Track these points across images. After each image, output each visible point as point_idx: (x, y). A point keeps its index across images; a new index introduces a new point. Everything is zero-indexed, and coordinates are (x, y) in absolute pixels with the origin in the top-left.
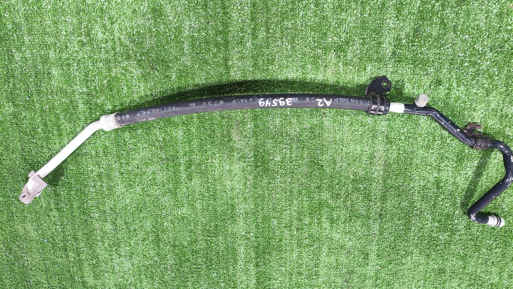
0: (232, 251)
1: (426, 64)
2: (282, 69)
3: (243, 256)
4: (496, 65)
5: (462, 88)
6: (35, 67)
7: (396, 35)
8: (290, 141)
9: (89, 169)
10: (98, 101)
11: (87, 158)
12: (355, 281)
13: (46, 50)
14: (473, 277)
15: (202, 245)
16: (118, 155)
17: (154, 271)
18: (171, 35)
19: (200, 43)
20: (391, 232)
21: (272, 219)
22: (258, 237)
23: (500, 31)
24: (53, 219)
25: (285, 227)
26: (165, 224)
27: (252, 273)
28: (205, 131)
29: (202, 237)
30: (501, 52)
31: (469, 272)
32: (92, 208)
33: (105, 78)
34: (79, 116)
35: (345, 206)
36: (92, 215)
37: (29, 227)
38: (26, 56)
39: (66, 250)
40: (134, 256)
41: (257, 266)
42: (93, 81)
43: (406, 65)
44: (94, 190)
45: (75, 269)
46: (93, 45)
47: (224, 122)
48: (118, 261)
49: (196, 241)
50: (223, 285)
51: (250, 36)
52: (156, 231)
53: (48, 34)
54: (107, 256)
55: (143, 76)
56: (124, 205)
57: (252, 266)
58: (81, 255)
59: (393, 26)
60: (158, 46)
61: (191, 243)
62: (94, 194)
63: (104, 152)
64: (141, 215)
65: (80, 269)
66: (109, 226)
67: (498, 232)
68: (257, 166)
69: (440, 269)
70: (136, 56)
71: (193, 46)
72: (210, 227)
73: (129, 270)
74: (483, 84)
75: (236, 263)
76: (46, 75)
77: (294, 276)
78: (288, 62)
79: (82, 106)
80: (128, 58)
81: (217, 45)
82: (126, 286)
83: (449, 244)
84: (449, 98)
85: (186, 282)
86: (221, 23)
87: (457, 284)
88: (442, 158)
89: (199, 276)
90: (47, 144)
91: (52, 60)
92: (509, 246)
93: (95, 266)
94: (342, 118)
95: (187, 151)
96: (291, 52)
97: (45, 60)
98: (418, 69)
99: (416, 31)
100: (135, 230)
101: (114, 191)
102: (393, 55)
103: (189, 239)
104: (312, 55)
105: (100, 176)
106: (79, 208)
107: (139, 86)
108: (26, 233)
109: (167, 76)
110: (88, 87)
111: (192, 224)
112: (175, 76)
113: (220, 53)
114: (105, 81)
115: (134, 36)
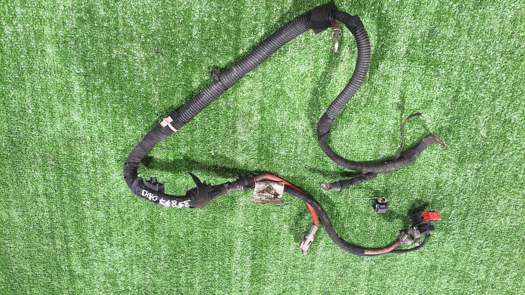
0: (228, 243)
1: (438, 65)
2: (294, 61)
3: (239, 248)
4: (505, 70)
5: (470, 91)
6: (27, 42)
7: (411, 34)
8: (296, 135)
9: (83, 154)
10: (96, 83)
11: (81, 143)
12: (349, 275)
13: (41, 24)
14: (462, 274)
15: (198, 236)
16: (115, 141)
17: (147, 261)
18: (180, 18)
19: (210, 29)
20: (388, 229)
21: (272, 213)
22: (256, 230)
23: (512, 37)
24: (41, 205)
25: (285, 221)
26: (161, 214)
27: (248, 266)
28: (209, 121)
29: (199, 229)
30: (511, 58)
31: (458, 269)
32: (84, 195)
33: (106, 58)
34: (74, 98)
35: (346, 202)
36: (84, 202)
37: (14, 213)
38: (18, 30)
39: (53, 238)
40: (126, 246)
41: (253, 258)
42: (92, 62)
43: (418, 65)
44: (87, 177)
45: (62, 257)
46: (94, 23)
47: (230, 113)
48: (109, 250)
49: (192, 232)
50: (217, 276)
51: (264, 25)
52: (151, 221)
53: (44, 7)
54: (97, 245)
55: (147, 59)
56: (118, 193)
57: (248, 259)
58: (70, 243)
59: (409, 24)
60: (165, 29)
61: (187, 234)
62: (86, 181)
63: (100, 138)
64: (136, 205)
65: (68, 258)
66: (101, 215)
67: (489, 232)
68: (261, 160)
69: (431, 266)
70: (140, 37)
71: (202, 30)
72: (208, 219)
73: (120, 260)
74: (491, 89)
75: (232, 255)
76: (39, 52)
77: (289, 269)
78: (300, 54)
79: (78, 87)
80: (132, 40)
81: (228, 32)
82: (116, 276)
83: (443, 242)
84: (457, 101)
85: (179, 273)
86: (234, 9)
87: (446, 281)
88: (444, 159)
89: (193, 267)
90: (37, 126)
91: (47, 37)
92: (498, 246)
93: (84, 255)
94: (351, 115)
95: (189, 140)
96: (305, 44)
97: (39, 36)
98: (429, 69)
99: (431, 31)
100: (129, 220)
101: (109, 179)
102: (406, 54)
103: (185, 230)
104: (325, 49)
105: (94, 162)
106: (70, 194)
107: (142, 70)
108: (10, 218)
109: (173, 62)
110: (85, 67)
111: (190, 215)
112: (180, 62)
113: (231, 41)
114: (105, 63)
115: (139, 16)
